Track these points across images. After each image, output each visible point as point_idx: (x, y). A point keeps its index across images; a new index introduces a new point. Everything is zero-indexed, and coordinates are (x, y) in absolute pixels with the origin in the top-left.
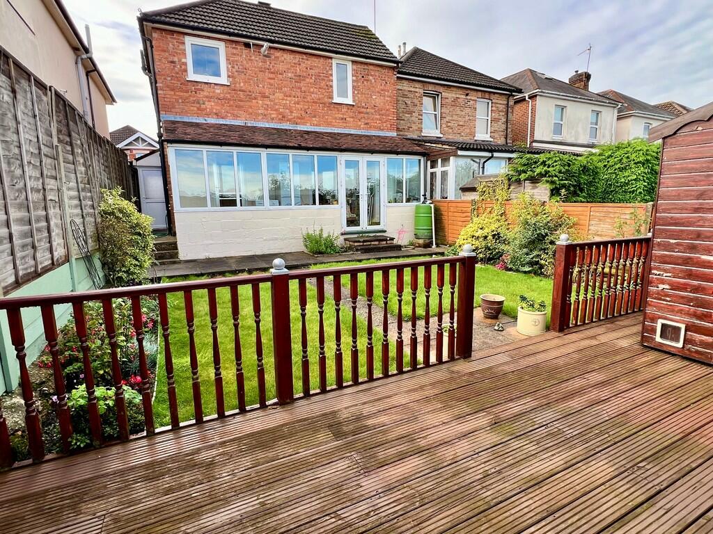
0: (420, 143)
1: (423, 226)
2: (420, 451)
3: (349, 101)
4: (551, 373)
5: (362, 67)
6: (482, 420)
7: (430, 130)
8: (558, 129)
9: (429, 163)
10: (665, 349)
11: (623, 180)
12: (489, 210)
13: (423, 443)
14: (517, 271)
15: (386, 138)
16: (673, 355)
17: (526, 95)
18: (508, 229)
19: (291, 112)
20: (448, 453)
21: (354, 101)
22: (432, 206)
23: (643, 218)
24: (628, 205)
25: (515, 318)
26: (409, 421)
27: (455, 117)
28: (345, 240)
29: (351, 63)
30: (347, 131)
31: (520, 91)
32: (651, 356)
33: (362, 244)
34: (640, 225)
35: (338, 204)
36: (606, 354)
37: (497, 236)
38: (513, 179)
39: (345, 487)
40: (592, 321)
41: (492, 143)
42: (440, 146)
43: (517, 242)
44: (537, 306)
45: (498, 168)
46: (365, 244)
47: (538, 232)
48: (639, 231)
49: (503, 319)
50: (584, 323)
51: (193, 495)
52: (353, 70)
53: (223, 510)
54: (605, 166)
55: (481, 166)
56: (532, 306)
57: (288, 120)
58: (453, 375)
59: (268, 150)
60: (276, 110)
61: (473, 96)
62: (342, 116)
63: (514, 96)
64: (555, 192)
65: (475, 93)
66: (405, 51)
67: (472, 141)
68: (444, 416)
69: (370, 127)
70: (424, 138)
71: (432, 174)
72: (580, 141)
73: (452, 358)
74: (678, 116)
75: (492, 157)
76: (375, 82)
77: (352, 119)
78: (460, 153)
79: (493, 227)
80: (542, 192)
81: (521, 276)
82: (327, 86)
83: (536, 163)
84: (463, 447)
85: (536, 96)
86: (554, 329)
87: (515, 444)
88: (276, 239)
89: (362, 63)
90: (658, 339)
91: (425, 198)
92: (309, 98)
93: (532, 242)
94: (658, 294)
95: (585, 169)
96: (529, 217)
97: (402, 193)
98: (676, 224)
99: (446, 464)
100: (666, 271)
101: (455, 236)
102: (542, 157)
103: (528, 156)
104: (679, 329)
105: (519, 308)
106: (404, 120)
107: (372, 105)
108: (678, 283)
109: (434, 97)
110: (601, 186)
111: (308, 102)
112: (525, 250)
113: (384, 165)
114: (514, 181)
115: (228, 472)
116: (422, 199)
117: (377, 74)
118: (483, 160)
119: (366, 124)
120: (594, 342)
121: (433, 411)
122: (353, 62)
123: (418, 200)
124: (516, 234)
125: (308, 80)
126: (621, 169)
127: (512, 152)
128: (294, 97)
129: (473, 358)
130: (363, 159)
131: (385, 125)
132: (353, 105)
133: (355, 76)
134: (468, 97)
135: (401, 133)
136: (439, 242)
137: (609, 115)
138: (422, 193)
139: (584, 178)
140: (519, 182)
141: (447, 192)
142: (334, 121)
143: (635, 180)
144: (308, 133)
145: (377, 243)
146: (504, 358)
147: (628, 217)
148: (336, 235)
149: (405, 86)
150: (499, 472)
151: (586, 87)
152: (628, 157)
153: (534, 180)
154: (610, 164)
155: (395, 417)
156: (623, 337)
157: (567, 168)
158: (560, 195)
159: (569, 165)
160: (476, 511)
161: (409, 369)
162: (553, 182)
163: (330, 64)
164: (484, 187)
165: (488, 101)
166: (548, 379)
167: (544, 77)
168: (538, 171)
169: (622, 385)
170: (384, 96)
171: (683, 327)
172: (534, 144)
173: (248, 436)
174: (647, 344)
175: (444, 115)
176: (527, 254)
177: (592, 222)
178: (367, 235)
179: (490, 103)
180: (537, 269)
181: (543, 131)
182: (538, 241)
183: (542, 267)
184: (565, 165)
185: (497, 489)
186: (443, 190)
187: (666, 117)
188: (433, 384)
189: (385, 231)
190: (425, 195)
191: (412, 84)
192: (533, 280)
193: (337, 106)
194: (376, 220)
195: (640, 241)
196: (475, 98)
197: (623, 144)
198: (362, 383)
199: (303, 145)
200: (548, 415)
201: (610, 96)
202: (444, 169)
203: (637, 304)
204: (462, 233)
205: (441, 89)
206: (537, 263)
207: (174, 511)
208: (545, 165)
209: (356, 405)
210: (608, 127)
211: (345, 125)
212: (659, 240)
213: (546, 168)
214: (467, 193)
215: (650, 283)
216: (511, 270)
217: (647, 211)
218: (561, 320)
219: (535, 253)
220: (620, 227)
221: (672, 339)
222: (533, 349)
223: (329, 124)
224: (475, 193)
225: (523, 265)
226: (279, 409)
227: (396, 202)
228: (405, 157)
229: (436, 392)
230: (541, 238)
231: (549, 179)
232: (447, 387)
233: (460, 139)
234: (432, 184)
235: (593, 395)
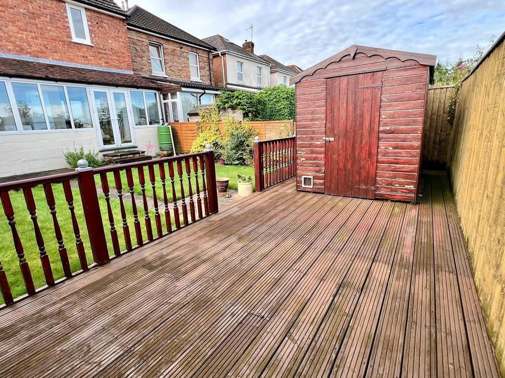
0: (152, 81)
1: (165, 141)
2: (205, 261)
3: (88, 41)
4: (261, 210)
5: (96, 14)
6: (234, 239)
7: (158, 72)
8: (240, 77)
9: (162, 96)
10: (306, 190)
11: (278, 108)
12: (209, 128)
13: (205, 257)
14: (231, 164)
15: (126, 75)
16: (310, 192)
17: (219, 52)
18: (222, 139)
19: (30, 46)
20: (220, 257)
21: (92, 42)
22: (170, 126)
23: (290, 128)
24: (283, 121)
25: (236, 189)
26: (193, 250)
27: (175, 64)
28: (104, 155)
29: (84, 9)
30: (89, 67)
31: (215, 49)
32: (302, 194)
33: (120, 157)
34: (289, 133)
35: (92, 126)
36: (283, 197)
37: (216, 144)
38: (221, 107)
39: (167, 290)
40: (274, 184)
41: (202, 84)
42: (168, 84)
43: (229, 147)
44: (247, 179)
45: (209, 100)
46: (122, 157)
47: (240, 139)
48: (288, 135)
49: (230, 192)
50: (271, 186)
51: (55, 332)
52: (87, 16)
53: (86, 329)
54: (269, 100)
55: (198, 99)
56: (245, 180)
57: (27, 53)
58: (211, 223)
59: (12, 79)
60: (12, 42)
61: (185, 49)
62: (83, 54)
63: (212, 52)
64: (246, 115)
65: (186, 47)
66: (127, 7)
67: (189, 82)
68: (212, 243)
69: (111, 66)
70: (155, 78)
71: (165, 104)
72: (253, 85)
73: (208, 215)
74: (298, 73)
75: (205, 93)
76: (109, 28)
77: (93, 58)
78: (183, 89)
79: (213, 138)
80: (238, 115)
81: (233, 167)
82: (64, 26)
83: (233, 97)
84: (227, 253)
85: (225, 54)
86: (258, 190)
87: (252, 244)
88: (37, 160)
89: (94, 11)
90: (303, 186)
91: (163, 121)
92: (47, 35)
93: (237, 146)
94: (301, 163)
95: (259, 102)
96: (233, 131)
97: (145, 118)
98: (304, 128)
99: (220, 262)
100: (303, 151)
101: (188, 147)
102: (236, 94)
103: (228, 92)
104: (311, 178)
105: (238, 182)
106: (136, 62)
107: (110, 48)
108: (308, 156)
109: (158, 47)
110: (268, 111)
111: (47, 38)
112: (234, 151)
113: (128, 96)
114: (221, 109)
115: (78, 311)
116: (161, 122)
117: (109, 23)
118: (199, 95)
119: (106, 63)
120: (277, 193)
121: (205, 242)
122: (86, 9)
123: (158, 123)
124: (227, 142)
125: (43, 18)
126: (277, 102)
127: (217, 90)
128: (31, 32)
129: (219, 212)
130: (110, 91)
131: (122, 64)
132: (92, 47)
133: (90, 21)
134: (182, 50)
135: (136, 72)
136: (178, 152)
137: (266, 70)
138: (161, 118)
139: (260, 107)
140: (224, 109)
141: (177, 117)
142: (76, 58)
143: (283, 108)
144: (52, 66)
145: (132, 156)
146: (236, 209)
147: (283, 128)
148: (96, 152)
149: (134, 36)
150: (248, 257)
151: (252, 51)
152: (279, 95)
153: (233, 108)
154: (271, 99)
155: (184, 251)
156: (288, 188)
157: (250, 100)
158: (249, 117)
159: (251, 99)
160: (242, 275)
161: (184, 225)
162: (244, 109)
163: (64, 8)
164: (204, 113)
165: (196, 54)
166: (260, 213)
167: (228, 42)
168: (235, 102)
169: (292, 208)
170: (118, 42)
171: (312, 177)
172: (228, 86)
173: (83, 288)
174: (299, 190)
175: (167, 61)
176: (235, 153)
177: (266, 132)
178: (122, 150)
179: (197, 56)
180: (242, 162)
181: (232, 78)
182: (240, 145)
183: (244, 160)
184: (249, 99)
185: (248, 264)
186: (174, 116)
187: (293, 74)
188: (201, 230)
189: (136, 147)
190: (163, 119)
191: (140, 35)
192: (241, 168)
193: (77, 46)
194: (127, 139)
195: (290, 139)
196: (187, 51)
197: (276, 87)
198: (155, 240)
199: (50, 76)
200: (264, 228)
201: (265, 58)
202: (173, 100)
203: (292, 173)
204: (194, 144)
205: (162, 42)
206: (241, 158)
207: (44, 344)
208: (238, 99)
209: (157, 251)
210: (267, 78)
211: (87, 62)
212: (299, 136)
213: (239, 100)
214: (193, 117)
215: (297, 158)
216: (227, 164)
217: (291, 124)
218: (261, 185)
219: (240, 152)
220: (280, 133)
221: (308, 185)
222: (250, 201)
223: (71, 60)
224: (198, 117)
225: (234, 161)
226: (100, 268)
227: (140, 125)
228: (144, 91)
229: (204, 233)
230: (242, 143)
231: (242, 107)
232: (210, 229)
233: (181, 80)
234: (166, 112)
235: (281, 215)
